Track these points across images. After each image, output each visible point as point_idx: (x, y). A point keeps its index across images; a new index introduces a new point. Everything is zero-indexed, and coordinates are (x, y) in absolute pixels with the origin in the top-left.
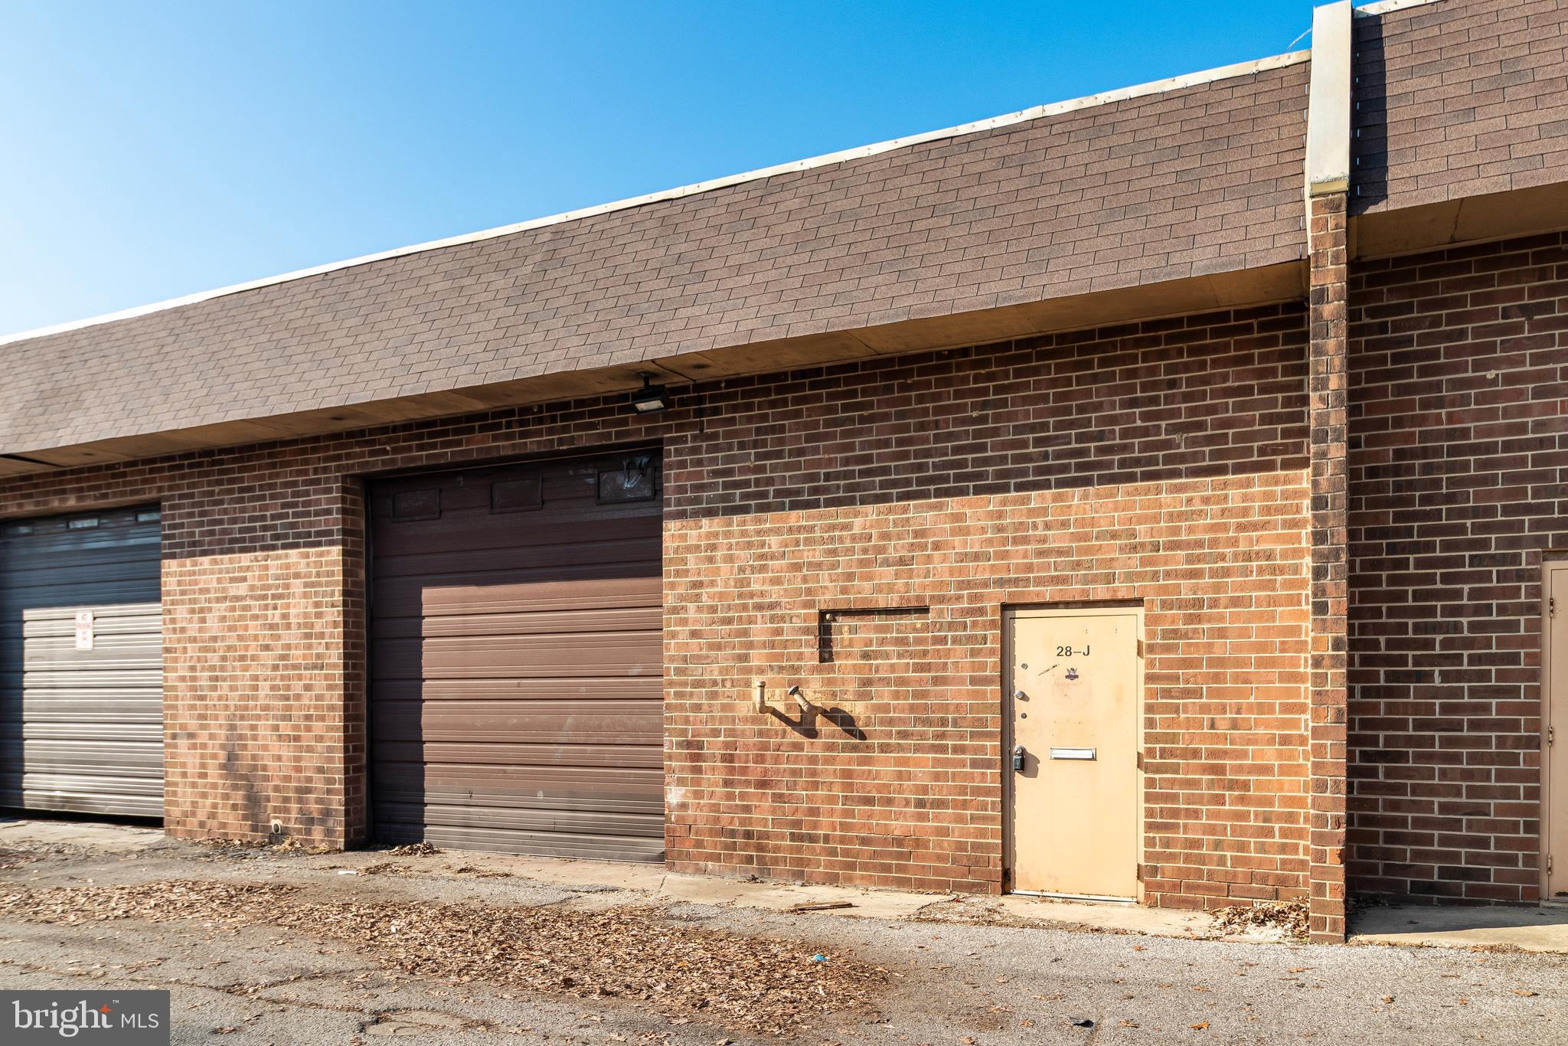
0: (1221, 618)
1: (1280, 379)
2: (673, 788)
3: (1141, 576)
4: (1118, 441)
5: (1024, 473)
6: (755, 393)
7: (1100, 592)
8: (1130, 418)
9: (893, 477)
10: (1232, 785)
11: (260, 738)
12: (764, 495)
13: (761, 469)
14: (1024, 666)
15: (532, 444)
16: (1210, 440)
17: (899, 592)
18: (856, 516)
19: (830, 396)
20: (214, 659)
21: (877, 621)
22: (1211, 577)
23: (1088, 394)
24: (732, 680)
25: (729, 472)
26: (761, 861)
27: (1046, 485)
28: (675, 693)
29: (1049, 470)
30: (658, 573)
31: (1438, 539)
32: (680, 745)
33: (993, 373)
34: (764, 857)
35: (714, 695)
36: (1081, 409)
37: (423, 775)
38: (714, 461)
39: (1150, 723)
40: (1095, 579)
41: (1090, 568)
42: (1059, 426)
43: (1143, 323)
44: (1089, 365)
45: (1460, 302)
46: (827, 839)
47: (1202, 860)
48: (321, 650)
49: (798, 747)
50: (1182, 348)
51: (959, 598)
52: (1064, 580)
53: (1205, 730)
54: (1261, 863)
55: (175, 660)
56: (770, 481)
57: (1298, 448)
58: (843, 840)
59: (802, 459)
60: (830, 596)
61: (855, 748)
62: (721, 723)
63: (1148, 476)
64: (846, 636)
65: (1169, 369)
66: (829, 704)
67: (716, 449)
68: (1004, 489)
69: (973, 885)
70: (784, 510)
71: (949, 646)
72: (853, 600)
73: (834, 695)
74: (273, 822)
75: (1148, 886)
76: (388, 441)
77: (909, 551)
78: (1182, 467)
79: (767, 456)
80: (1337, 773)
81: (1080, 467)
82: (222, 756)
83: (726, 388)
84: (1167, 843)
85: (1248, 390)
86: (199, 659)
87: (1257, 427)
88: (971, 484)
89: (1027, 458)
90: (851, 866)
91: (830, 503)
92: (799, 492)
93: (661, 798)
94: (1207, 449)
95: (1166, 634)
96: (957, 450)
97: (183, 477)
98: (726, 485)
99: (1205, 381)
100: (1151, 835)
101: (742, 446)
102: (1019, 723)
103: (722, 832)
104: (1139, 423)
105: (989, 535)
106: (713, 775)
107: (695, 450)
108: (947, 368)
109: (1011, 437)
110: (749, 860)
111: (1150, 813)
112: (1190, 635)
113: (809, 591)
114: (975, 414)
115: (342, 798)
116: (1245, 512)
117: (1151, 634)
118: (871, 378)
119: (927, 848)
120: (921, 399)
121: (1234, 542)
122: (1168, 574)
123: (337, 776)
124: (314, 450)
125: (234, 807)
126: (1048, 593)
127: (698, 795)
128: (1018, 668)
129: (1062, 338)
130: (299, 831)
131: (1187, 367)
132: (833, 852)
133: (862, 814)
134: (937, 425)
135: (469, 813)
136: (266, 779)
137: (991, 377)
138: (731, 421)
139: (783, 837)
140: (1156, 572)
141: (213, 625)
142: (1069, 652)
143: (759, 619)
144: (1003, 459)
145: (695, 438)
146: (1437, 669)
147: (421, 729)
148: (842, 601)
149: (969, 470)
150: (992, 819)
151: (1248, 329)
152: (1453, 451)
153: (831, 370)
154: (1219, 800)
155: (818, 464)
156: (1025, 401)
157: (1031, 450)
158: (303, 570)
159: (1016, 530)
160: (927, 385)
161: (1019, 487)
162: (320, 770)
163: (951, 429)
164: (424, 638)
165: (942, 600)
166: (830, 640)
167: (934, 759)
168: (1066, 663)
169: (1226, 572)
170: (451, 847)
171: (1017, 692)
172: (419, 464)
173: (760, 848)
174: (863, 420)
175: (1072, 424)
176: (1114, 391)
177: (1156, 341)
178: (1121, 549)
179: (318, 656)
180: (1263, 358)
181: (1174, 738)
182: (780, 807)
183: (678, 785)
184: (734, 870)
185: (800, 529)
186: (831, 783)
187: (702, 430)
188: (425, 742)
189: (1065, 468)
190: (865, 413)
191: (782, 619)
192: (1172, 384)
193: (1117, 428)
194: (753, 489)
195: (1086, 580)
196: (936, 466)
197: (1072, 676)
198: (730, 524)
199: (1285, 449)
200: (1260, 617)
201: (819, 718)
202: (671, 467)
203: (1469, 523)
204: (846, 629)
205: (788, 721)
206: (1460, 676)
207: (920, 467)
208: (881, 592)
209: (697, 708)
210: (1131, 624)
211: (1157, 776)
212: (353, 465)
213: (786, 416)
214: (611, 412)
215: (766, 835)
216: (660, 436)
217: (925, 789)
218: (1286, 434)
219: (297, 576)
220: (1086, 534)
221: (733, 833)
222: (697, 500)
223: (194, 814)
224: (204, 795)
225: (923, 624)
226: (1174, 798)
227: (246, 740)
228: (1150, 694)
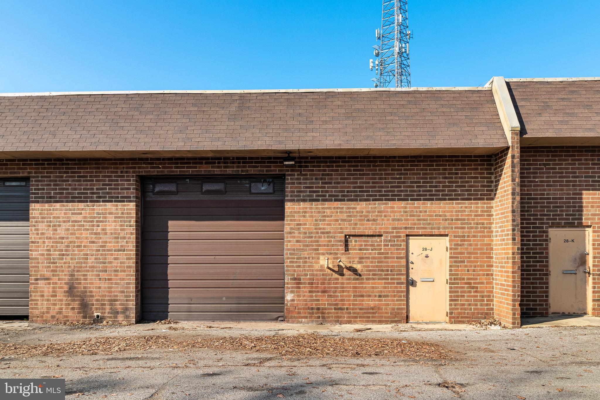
0: (470, 241)
1: (485, 175)
2: (289, 294)
3: (448, 228)
4: (441, 188)
5: (413, 195)
6: (322, 162)
7: (436, 232)
8: (445, 182)
9: (371, 193)
10: (473, 288)
11: (89, 279)
12: (325, 196)
13: (324, 187)
14: (412, 254)
15: (229, 171)
16: (467, 190)
17: (373, 230)
18: (358, 205)
19: (349, 166)
20: (62, 247)
21: (364, 238)
22: (467, 229)
23: (432, 174)
24: (312, 257)
25: (312, 187)
26: (323, 317)
27: (420, 200)
28: (290, 261)
29: (421, 195)
30: (283, 219)
31: (525, 222)
32: (291, 279)
33: (404, 165)
34: (324, 316)
35: (306, 262)
36: (430, 178)
37: (168, 293)
38: (306, 183)
39: (451, 270)
40: (434, 228)
41: (433, 225)
42: (424, 182)
43: (448, 156)
44: (433, 166)
45: (529, 160)
46: (347, 309)
47: (465, 309)
48: (124, 244)
49: (338, 279)
50: (459, 164)
51: (393, 232)
52: (425, 228)
53: (466, 272)
54: (481, 309)
55: (38, 247)
56: (327, 192)
57: (490, 195)
58: (353, 309)
59: (339, 185)
60: (349, 230)
61: (357, 279)
62: (308, 272)
63: (450, 199)
64: (353, 243)
65: (456, 169)
66: (348, 265)
67: (307, 179)
68: (407, 200)
69: (397, 321)
70: (332, 201)
71: (389, 247)
72: (357, 232)
73: (350, 262)
74: (95, 314)
75: (450, 317)
76: (161, 164)
77: (376, 217)
78: (460, 197)
79: (326, 183)
80: (518, 283)
81: (430, 195)
82: (66, 288)
83: (310, 159)
84: (455, 305)
85: (477, 178)
86: (52, 246)
87: (480, 188)
88: (397, 198)
89: (414, 191)
90: (356, 317)
91: (348, 200)
92: (338, 196)
93: (283, 298)
94: (466, 193)
95: (455, 245)
96: (392, 187)
97: (44, 169)
98: (310, 192)
99: (466, 174)
100: (451, 303)
101: (316, 179)
102: (411, 270)
103: (308, 308)
104: (447, 184)
105: (402, 214)
106: (305, 290)
107: (298, 179)
108: (389, 162)
109: (409, 184)
110: (319, 317)
111: (451, 296)
112: (462, 245)
113: (341, 228)
114: (398, 176)
115: (134, 303)
116: (477, 211)
117: (451, 245)
118: (364, 162)
119: (382, 310)
120: (380, 170)
121: (473, 220)
122: (456, 228)
123: (131, 294)
124: (120, 164)
125: (73, 309)
126: (421, 232)
127: (299, 296)
128: (410, 254)
129: (425, 157)
130: (111, 317)
131: (460, 169)
132: (350, 313)
133: (360, 300)
134: (385, 179)
135: (190, 307)
136: (92, 296)
137: (403, 166)
138: (313, 170)
139: (331, 309)
140: (453, 227)
141: (61, 232)
142: (426, 249)
143: (323, 237)
144: (407, 191)
145: (298, 175)
146: (525, 256)
147: (167, 275)
148: (353, 232)
149: (396, 193)
150: (403, 300)
151: (477, 161)
152: (528, 199)
153: (349, 158)
154: (470, 292)
155: (345, 187)
156: (413, 174)
157: (415, 189)
158: (113, 211)
159: (411, 212)
160: (382, 166)
161: (412, 200)
162: (123, 292)
163: (390, 180)
164: (169, 240)
165: (387, 233)
166: (348, 244)
167: (384, 282)
168: (425, 253)
169: (472, 228)
170: (181, 320)
171: (410, 262)
172: (176, 174)
173: (323, 313)
174: (360, 175)
175: (428, 182)
176: (440, 174)
177: (452, 161)
178: (443, 220)
179: (122, 246)
180: (481, 169)
181: (457, 275)
182: (330, 299)
183: (291, 293)
184: (312, 321)
185: (338, 208)
186: (349, 291)
187: (301, 172)
188: (169, 280)
189: (426, 195)
190: (361, 173)
191: (332, 237)
192: (457, 174)
193: (441, 185)
194: (320, 194)
195: (432, 228)
196: (385, 191)
197: (427, 257)
198: (312, 205)
199: (487, 195)
200: (480, 240)
201: (345, 270)
202: (289, 184)
203: (532, 218)
204: (353, 241)
205: (333, 271)
206: (530, 258)
207: (380, 191)
208: (367, 229)
209: (299, 266)
210: (445, 242)
211: (453, 286)
212: (142, 172)
213: (332, 171)
214: (264, 162)
215: (326, 309)
216: (284, 173)
217: (381, 292)
218: (487, 190)
219: (111, 213)
220: (432, 215)
221: (312, 309)
222: (300, 196)
223: (48, 313)
224: (55, 304)
225: (380, 240)
226: (457, 292)
227: (81, 280)
228: (451, 262)
